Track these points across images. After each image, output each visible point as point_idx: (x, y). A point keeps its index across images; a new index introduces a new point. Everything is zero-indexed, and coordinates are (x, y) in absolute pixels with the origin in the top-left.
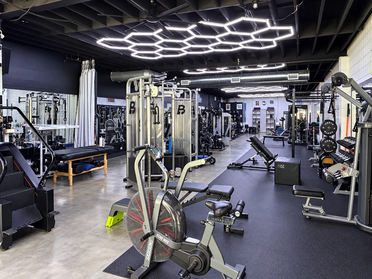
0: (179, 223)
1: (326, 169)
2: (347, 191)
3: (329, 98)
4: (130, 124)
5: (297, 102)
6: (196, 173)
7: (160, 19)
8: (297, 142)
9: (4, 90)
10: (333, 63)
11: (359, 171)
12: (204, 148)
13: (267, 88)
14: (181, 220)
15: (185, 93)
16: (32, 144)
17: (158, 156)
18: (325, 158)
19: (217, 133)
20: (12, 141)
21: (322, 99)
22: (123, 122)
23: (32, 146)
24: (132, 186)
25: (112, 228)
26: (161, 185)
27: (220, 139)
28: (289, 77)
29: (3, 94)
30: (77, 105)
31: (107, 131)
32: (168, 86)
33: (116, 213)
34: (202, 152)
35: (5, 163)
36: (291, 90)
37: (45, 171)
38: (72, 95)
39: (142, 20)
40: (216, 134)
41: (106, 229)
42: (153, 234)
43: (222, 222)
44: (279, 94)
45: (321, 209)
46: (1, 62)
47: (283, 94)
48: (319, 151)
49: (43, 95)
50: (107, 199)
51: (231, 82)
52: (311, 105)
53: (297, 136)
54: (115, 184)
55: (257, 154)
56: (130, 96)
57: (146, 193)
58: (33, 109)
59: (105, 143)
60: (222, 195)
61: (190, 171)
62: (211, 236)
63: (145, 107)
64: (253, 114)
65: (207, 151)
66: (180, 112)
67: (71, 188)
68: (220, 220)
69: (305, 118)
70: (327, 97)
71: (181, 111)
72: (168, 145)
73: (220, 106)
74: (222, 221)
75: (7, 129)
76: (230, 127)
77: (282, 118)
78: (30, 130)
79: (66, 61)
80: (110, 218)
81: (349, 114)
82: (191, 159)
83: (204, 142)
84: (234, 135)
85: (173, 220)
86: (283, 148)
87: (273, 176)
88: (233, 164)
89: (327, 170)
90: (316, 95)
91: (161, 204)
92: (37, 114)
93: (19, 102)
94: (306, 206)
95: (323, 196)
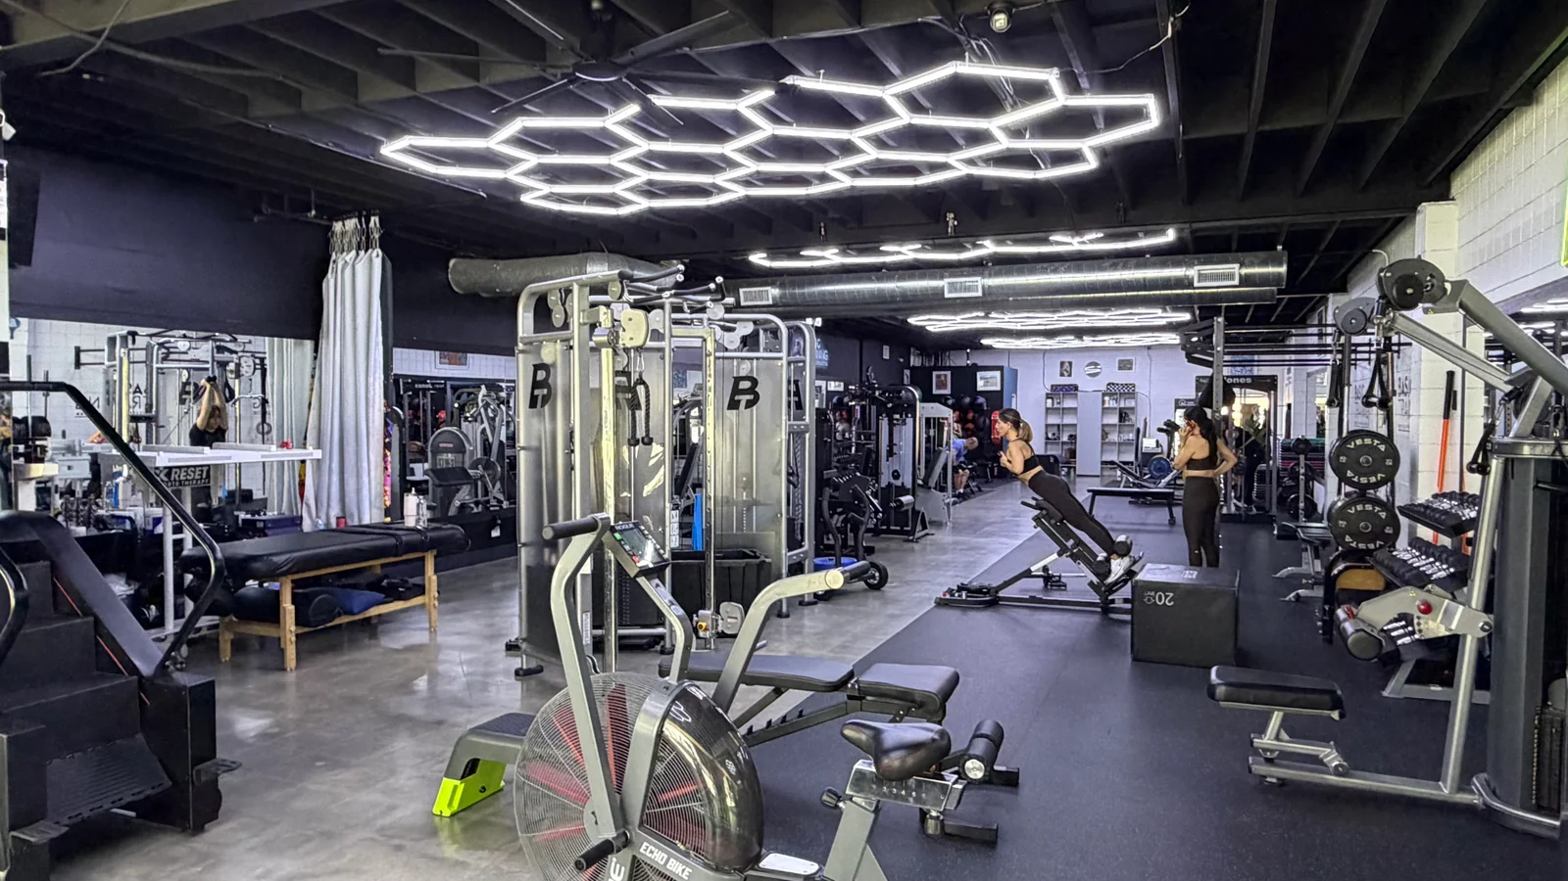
0: (730, 803)
1: (1350, 610)
2: (1442, 685)
3: (1370, 352)
4: (534, 443)
5: (1232, 364)
6: (806, 622)
7: (630, 70)
8: (1229, 508)
9: (18, 323)
10: (1389, 224)
11: (1492, 616)
12: (842, 531)
13: (1106, 315)
14: (740, 791)
15: (761, 332)
16: (130, 518)
17: (648, 560)
18: (1346, 568)
19: (896, 475)
20: (48, 507)
21: (1339, 356)
22: (503, 438)
23: (128, 526)
24: (540, 670)
25: (459, 819)
26: (660, 666)
27: (906, 499)
28: (1200, 275)
29: (12, 337)
30: (313, 377)
31: (435, 472)
32: (689, 308)
33: (472, 767)
34: (831, 547)
35: (18, 586)
36: (1206, 323)
37: (183, 616)
38: (291, 341)
39: (559, 72)
40: (892, 481)
41: (433, 822)
42: (627, 843)
43: (911, 800)
44: (1155, 334)
45: (1329, 750)
46: (4, 225)
47: (1173, 335)
48: (1325, 543)
49: (172, 340)
50: (438, 715)
51: (947, 295)
52: (1291, 375)
53: (1229, 488)
54: (469, 662)
55: (1060, 554)
56: (531, 343)
57: (597, 693)
58: (131, 390)
59: (426, 514)
60: (913, 701)
61: (780, 615)
62: (864, 849)
63: (594, 384)
64: (1047, 409)
65: (851, 542)
66: (739, 401)
67: (290, 677)
68: (903, 792)
69: (1267, 424)
70: (1359, 349)
71: (744, 398)
72: (687, 519)
73: (906, 381)
74: (911, 795)
75: (31, 462)
76: (948, 456)
77: (1165, 424)
78: (121, 465)
79: (262, 218)
80: (448, 784)
81: (1455, 408)
82: (784, 571)
83: (839, 510)
84: (967, 486)
85: (708, 792)
86: (1170, 532)
87: (1127, 631)
88: (961, 588)
89: (1355, 611)
90: (1314, 340)
91: (660, 734)
92: (149, 407)
93: (78, 364)
94: (1266, 740)
95: (1336, 704)
